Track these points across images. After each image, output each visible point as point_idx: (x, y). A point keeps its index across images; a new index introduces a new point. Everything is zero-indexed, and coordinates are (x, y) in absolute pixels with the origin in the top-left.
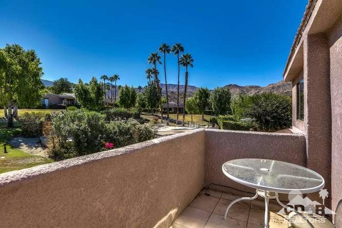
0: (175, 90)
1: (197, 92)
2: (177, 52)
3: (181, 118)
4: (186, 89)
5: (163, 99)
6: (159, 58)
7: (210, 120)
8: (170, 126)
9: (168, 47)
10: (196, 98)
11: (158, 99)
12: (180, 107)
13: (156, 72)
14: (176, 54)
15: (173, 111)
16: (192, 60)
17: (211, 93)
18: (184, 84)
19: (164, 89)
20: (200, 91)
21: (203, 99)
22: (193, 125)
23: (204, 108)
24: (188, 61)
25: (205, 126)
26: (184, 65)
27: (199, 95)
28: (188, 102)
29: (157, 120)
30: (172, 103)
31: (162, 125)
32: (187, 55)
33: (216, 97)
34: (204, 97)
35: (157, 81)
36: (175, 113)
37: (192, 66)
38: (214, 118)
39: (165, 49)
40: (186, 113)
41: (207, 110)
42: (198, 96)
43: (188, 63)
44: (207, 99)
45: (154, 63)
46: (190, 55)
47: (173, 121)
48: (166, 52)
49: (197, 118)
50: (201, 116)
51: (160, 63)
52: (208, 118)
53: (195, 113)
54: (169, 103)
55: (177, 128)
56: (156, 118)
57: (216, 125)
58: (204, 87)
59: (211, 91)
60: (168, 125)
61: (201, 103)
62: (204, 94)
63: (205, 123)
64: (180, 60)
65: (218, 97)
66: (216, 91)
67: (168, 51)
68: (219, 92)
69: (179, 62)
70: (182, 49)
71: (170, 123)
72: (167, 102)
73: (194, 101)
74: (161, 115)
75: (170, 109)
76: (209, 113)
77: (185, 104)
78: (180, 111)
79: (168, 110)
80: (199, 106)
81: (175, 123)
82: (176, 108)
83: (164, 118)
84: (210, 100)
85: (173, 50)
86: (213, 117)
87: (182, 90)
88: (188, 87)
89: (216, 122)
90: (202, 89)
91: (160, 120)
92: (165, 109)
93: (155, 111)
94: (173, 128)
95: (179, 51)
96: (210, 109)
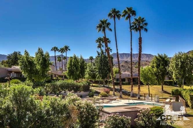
0: (129, 59)
1: (154, 59)
2: (129, 17)
3: (135, 89)
4: (140, 59)
5: (115, 69)
6: (109, 24)
7: (172, 92)
8: (123, 99)
9: (118, 12)
10: (153, 67)
11: (110, 70)
12: (133, 77)
13: (106, 40)
14: (127, 19)
15: (127, 81)
16: (146, 24)
17: (171, 60)
18: (138, 53)
19: (115, 60)
20: (157, 58)
21: (161, 67)
22: (150, 98)
23: (163, 79)
24: (141, 25)
25: (166, 99)
26: (137, 31)
27: (157, 63)
28: (143, 71)
29: (108, 92)
30: (126, 73)
31: (114, 98)
32: (140, 18)
33: (177, 65)
34: (162, 65)
35: (108, 50)
36: (129, 84)
37: (146, 30)
38: (177, 90)
39: (115, 14)
40: (142, 84)
41: (167, 80)
42: (155, 65)
43: (142, 27)
44: (167, 67)
45: (104, 30)
46: (143, 18)
47: (126, 94)
48: (116, 17)
49: (155, 89)
50: (160, 87)
51: (111, 30)
52: (169, 89)
53: (153, 84)
54: (123, 73)
55: (131, 101)
56: (106, 89)
57: (180, 98)
59: (171, 58)
60: (121, 97)
61: (159, 73)
62: (163, 61)
63: (166, 96)
64: (132, 25)
65: (180, 64)
66: (177, 58)
67: (119, 17)
68: (181, 58)
69: (131, 27)
70: (134, 13)
71: (123, 96)
72: (119, 72)
73: (150, 70)
74: (112, 87)
75: (124, 80)
76: (170, 84)
77: (139, 74)
78: (134, 81)
79: (121, 81)
80: (157, 76)
81: (129, 95)
82: (130, 79)
83: (116, 90)
84: (170, 69)
85: (124, 15)
86: (175, 88)
87: (135, 59)
88: (142, 56)
89: (181, 95)
90: (159, 56)
91: (111, 93)
92: (117, 80)
93: (106, 82)
94: (127, 101)
95: (131, 15)
96: (170, 79)
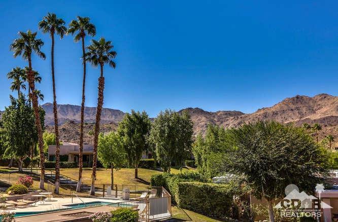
0: (78, 118)
1: (124, 120)
2: (82, 35)
3: (87, 177)
4: (98, 118)
5: (48, 135)
6: (39, 43)
7: (152, 180)
8: (61, 196)
9: (61, 22)
10: (122, 134)
11: (36, 137)
12: (84, 152)
13: (32, 76)
14: (78, 37)
15: (71, 161)
16: (113, 53)
17: (153, 123)
18: (96, 106)
19: (49, 117)
20: (129, 118)
21: (136, 135)
22: (114, 192)
23: (139, 157)
24: (105, 54)
25: (140, 193)
26: (96, 63)
27: (129, 127)
28: (103, 142)
29: (28, 184)
30: (70, 145)
31: (42, 194)
32: (103, 40)
33: (162, 132)
34: (139, 131)
35: (35, 95)
36: (75, 166)
37: (113, 64)
38: (160, 177)
39: (54, 25)
40: (99, 165)
41: (144, 158)
42: (126, 130)
43: (105, 58)
44: (145, 136)
45: (28, 54)
46: (109, 42)
47: (69, 186)
48: (56, 31)
49: (123, 176)
50: (132, 171)
51: (43, 55)
52: (147, 174)
53: (120, 166)
54: (63, 143)
55: (77, 200)
56: (26, 177)
57: (164, 191)
58: (140, 111)
59: (153, 119)
60: (56, 194)
61: (132, 145)
62: (139, 125)
63: (141, 187)
64: (87, 51)
65: (167, 131)
66: (163, 119)
67: (62, 31)
68: (168, 120)
69: (85, 55)
70: (92, 29)
71: (61, 191)
72: (56, 143)
73: (116, 140)
74: (40, 172)
75: (64, 158)
76: (149, 166)
77: (96, 146)
78: (86, 161)
79: (59, 160)
80: (128, 151)
81: (74, 188)
82: (78, 156)
83: (47, 179)
84: (150, 138)
85: (72, 31)
86: (158, 173)
87: (90, 118)
88: (103, 112)
89: (165, 185)
90: (134, 114)
91: (36, 184)
92: (52, 158)
93: (27, 163)
94: (68, 201)
95: (86, 32)
96: (150, 156)
